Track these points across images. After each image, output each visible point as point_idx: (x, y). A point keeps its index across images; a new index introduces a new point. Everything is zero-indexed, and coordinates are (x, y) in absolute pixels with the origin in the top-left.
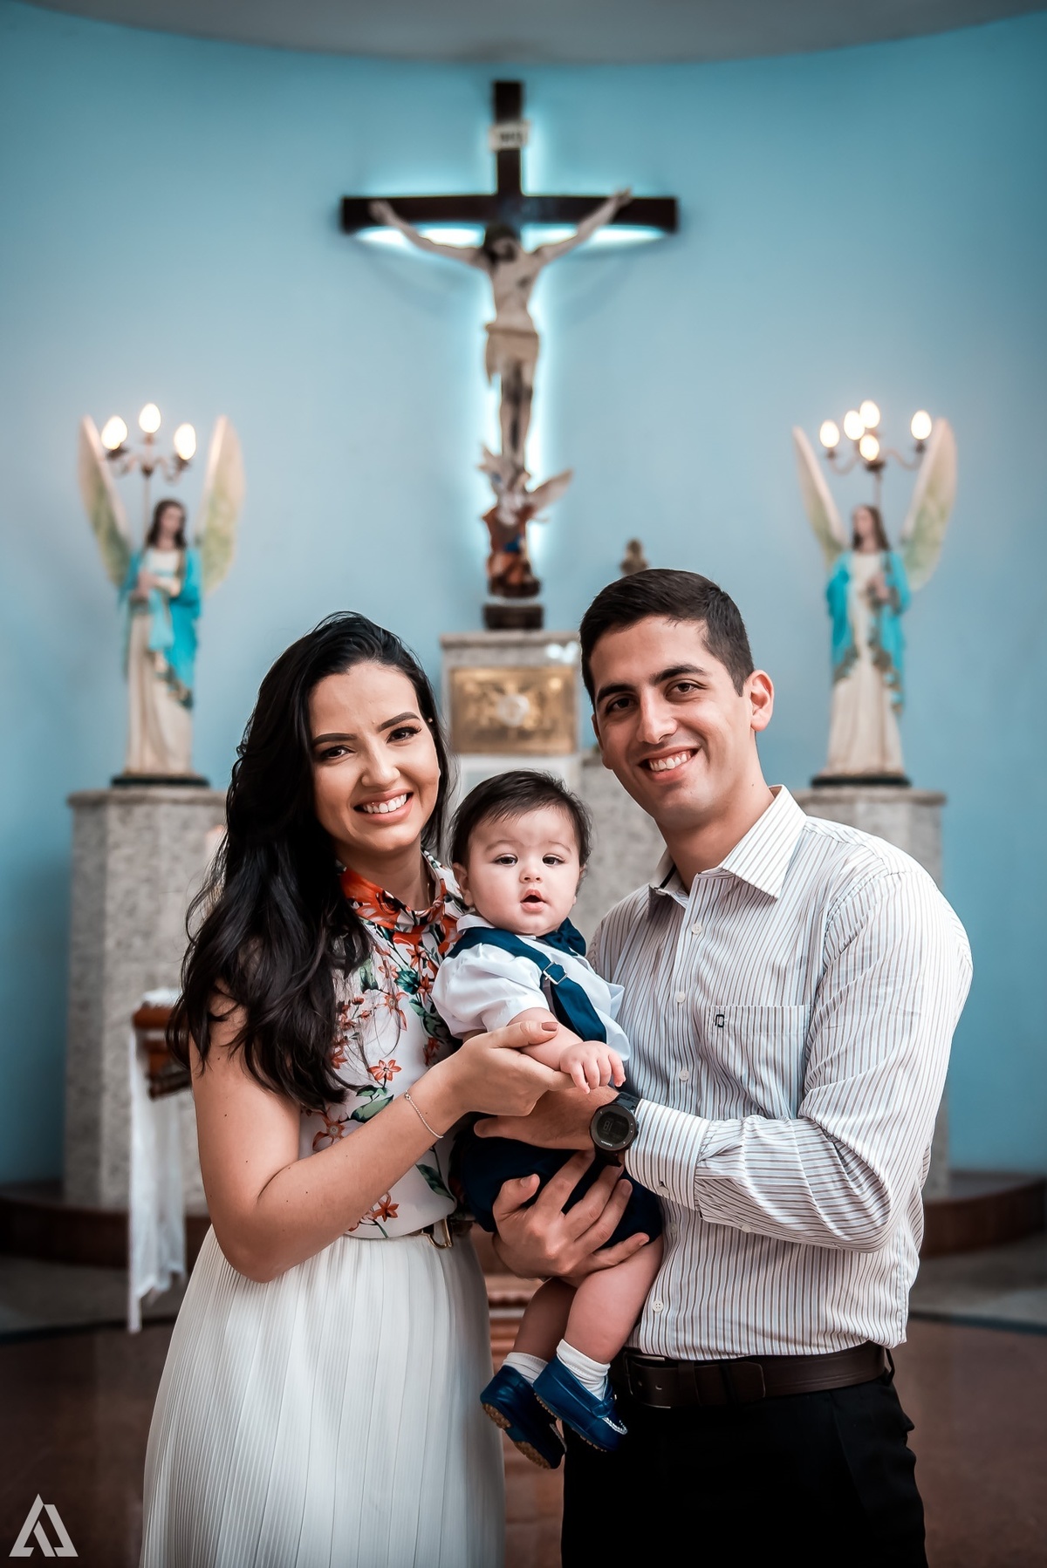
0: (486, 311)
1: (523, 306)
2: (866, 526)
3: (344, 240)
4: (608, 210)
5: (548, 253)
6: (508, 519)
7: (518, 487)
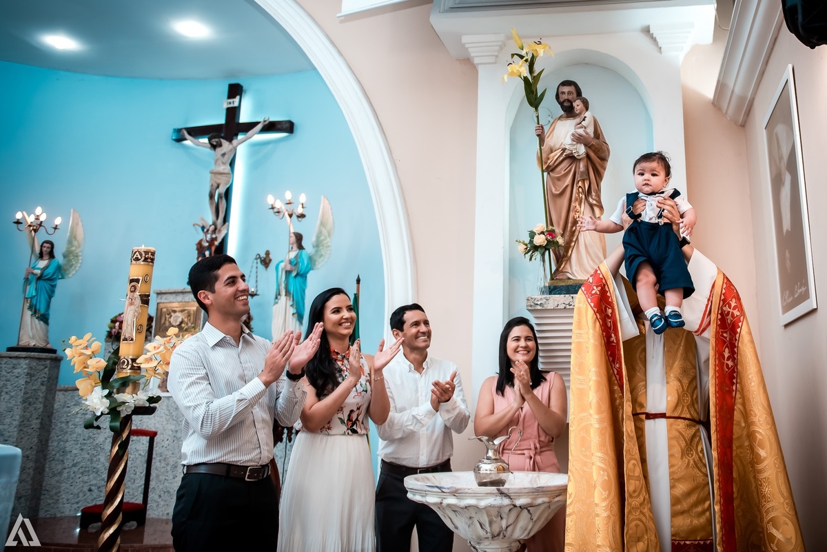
1: (223, 163)
2: (292, 240)
6: (205, 244)
7: (209, 231)
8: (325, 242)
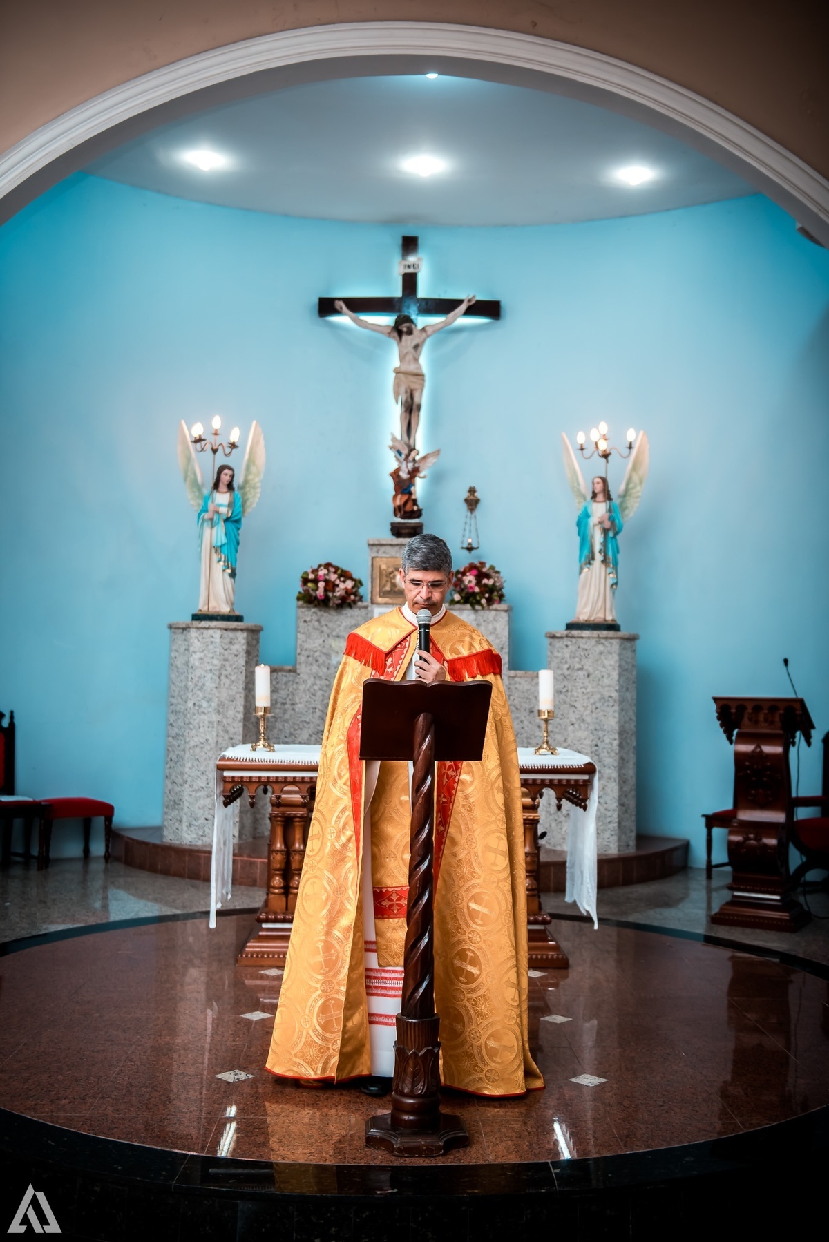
0: (395, 362)
1: (416, 360)
2: (599, 487)
3: (320, 320)
4: (463, 307)
5: (429, 331)
6: (404, 475)
7: (411, 458)
8: (634, 491)
